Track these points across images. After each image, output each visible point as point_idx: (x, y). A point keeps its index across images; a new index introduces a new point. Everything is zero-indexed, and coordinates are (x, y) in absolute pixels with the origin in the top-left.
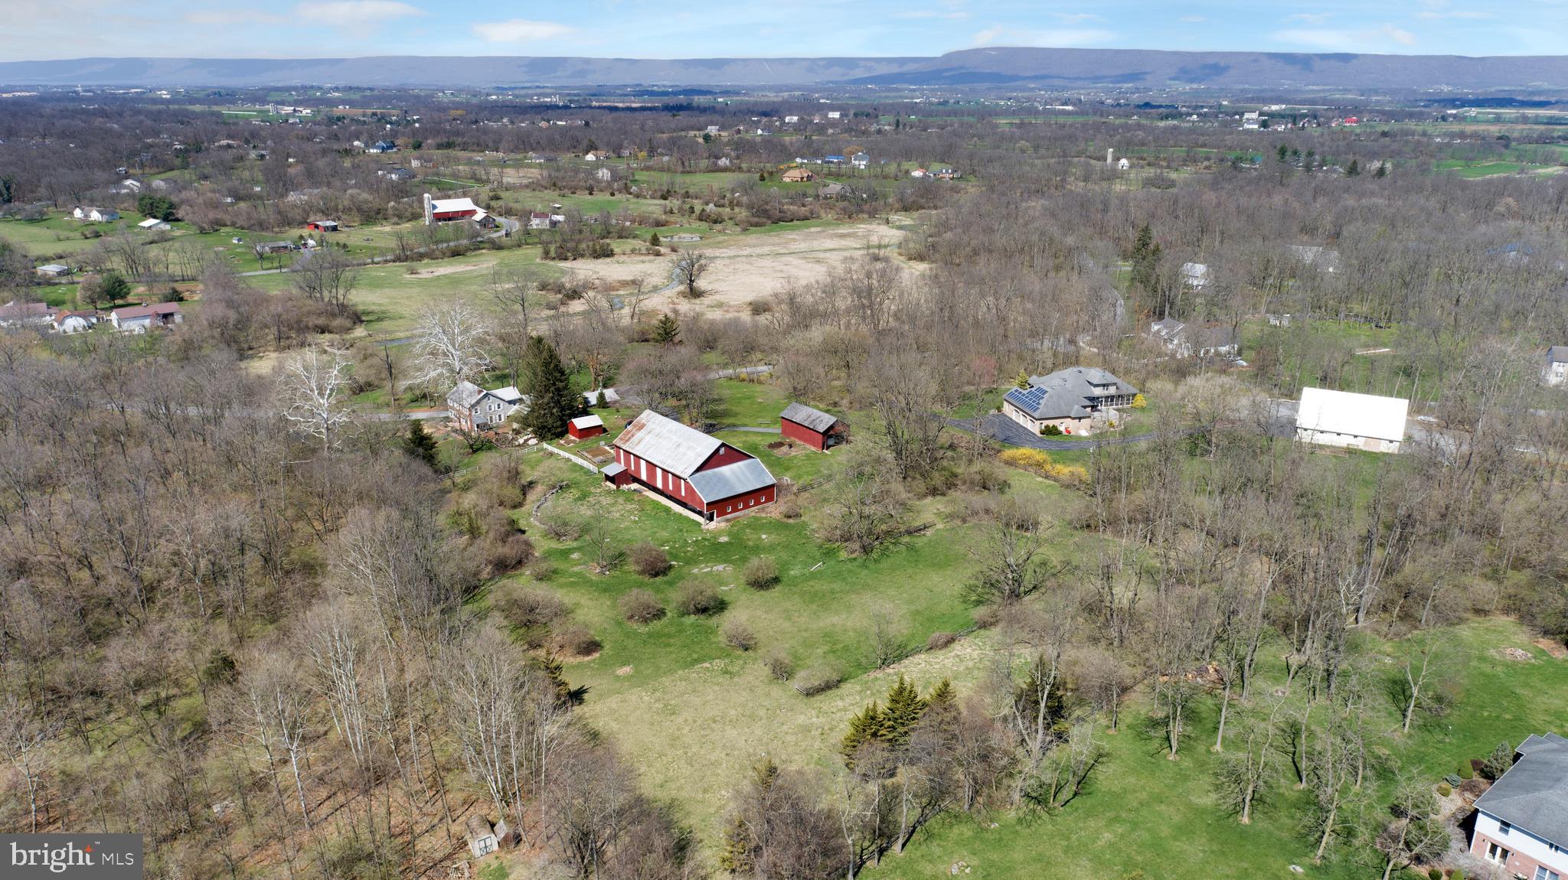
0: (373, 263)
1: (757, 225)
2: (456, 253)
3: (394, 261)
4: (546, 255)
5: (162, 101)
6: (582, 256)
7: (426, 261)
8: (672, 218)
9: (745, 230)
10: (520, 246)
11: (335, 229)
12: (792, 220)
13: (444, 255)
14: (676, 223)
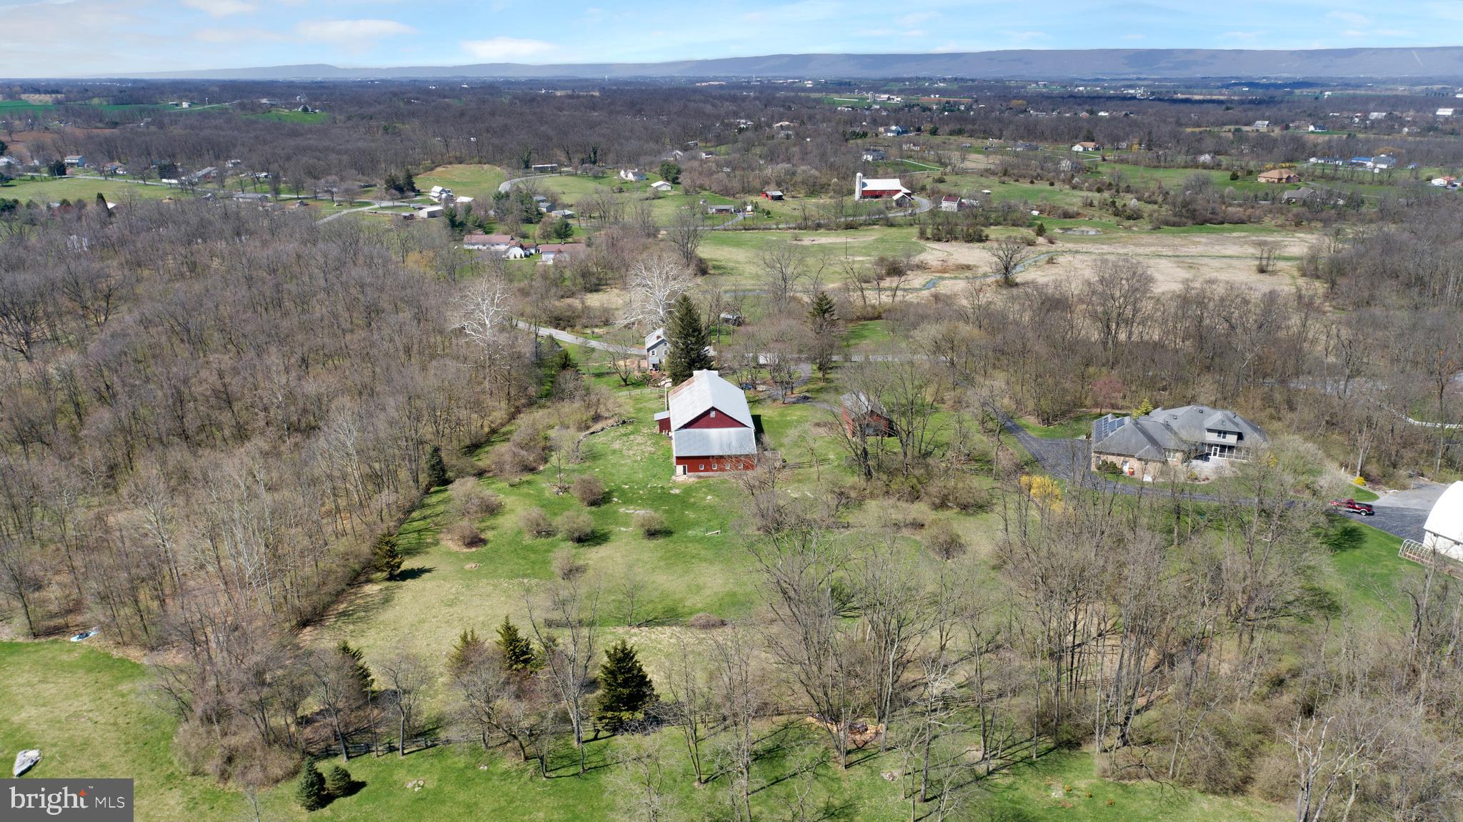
0: (778, 228)
1: (1174, 225)
2: (849, 227)
3: (795, 229)
4: (922, 235)
5: (805, 90)
6: (956, 239)
7: (822, 231)
8: (1089, 211)
9: (1157, 229)
10: (911, 225)
11: (779, 198)
12: (1222, 223)
13: (838, 227)
14: (1085, 216)
